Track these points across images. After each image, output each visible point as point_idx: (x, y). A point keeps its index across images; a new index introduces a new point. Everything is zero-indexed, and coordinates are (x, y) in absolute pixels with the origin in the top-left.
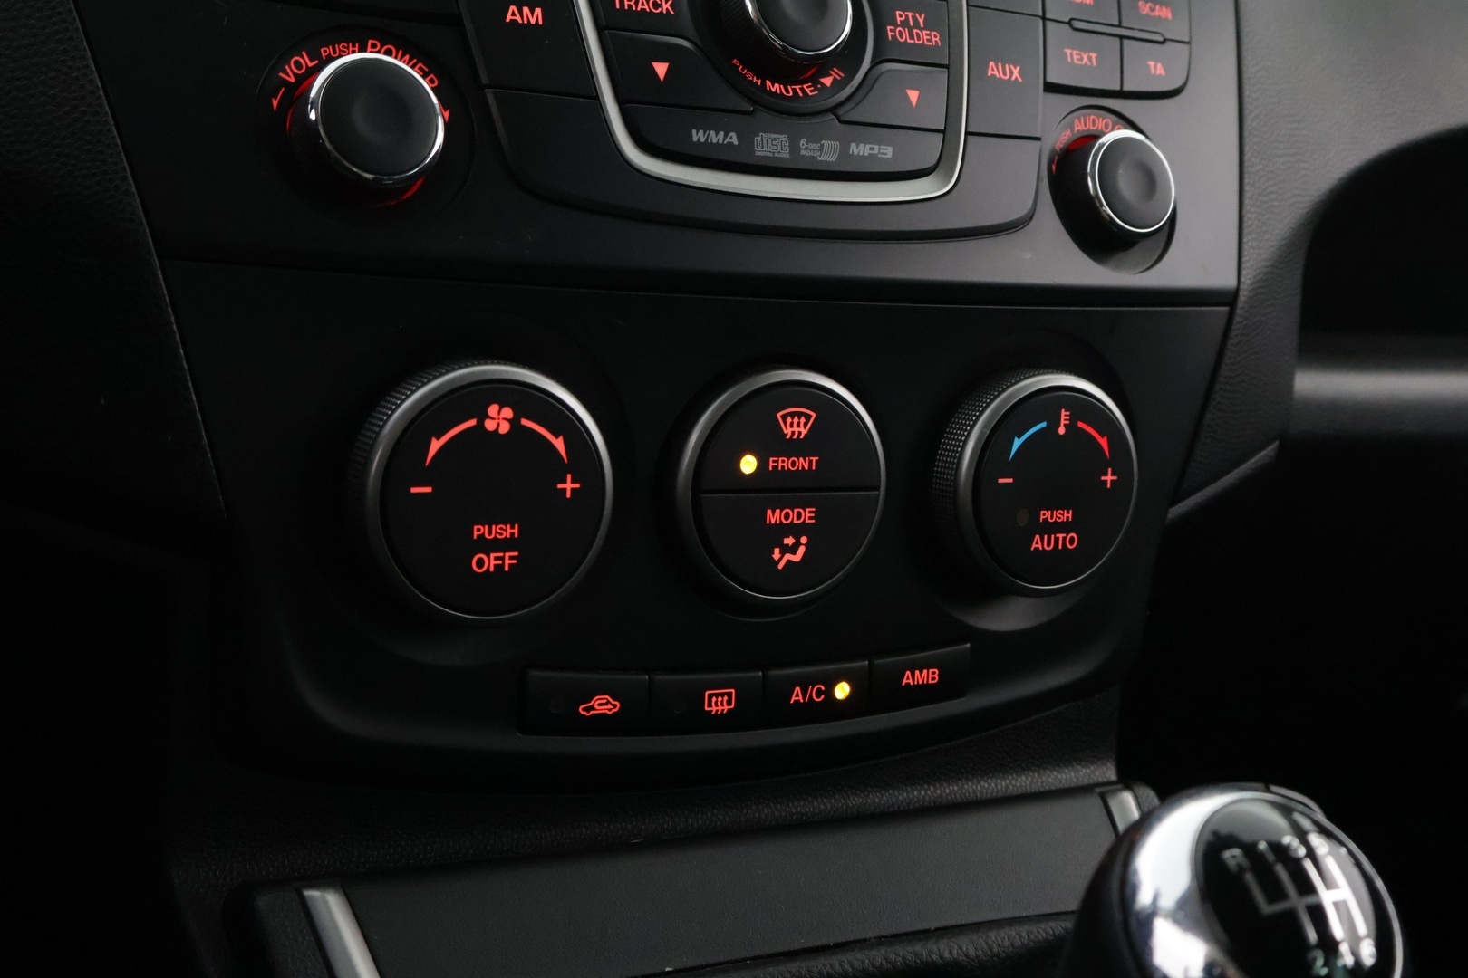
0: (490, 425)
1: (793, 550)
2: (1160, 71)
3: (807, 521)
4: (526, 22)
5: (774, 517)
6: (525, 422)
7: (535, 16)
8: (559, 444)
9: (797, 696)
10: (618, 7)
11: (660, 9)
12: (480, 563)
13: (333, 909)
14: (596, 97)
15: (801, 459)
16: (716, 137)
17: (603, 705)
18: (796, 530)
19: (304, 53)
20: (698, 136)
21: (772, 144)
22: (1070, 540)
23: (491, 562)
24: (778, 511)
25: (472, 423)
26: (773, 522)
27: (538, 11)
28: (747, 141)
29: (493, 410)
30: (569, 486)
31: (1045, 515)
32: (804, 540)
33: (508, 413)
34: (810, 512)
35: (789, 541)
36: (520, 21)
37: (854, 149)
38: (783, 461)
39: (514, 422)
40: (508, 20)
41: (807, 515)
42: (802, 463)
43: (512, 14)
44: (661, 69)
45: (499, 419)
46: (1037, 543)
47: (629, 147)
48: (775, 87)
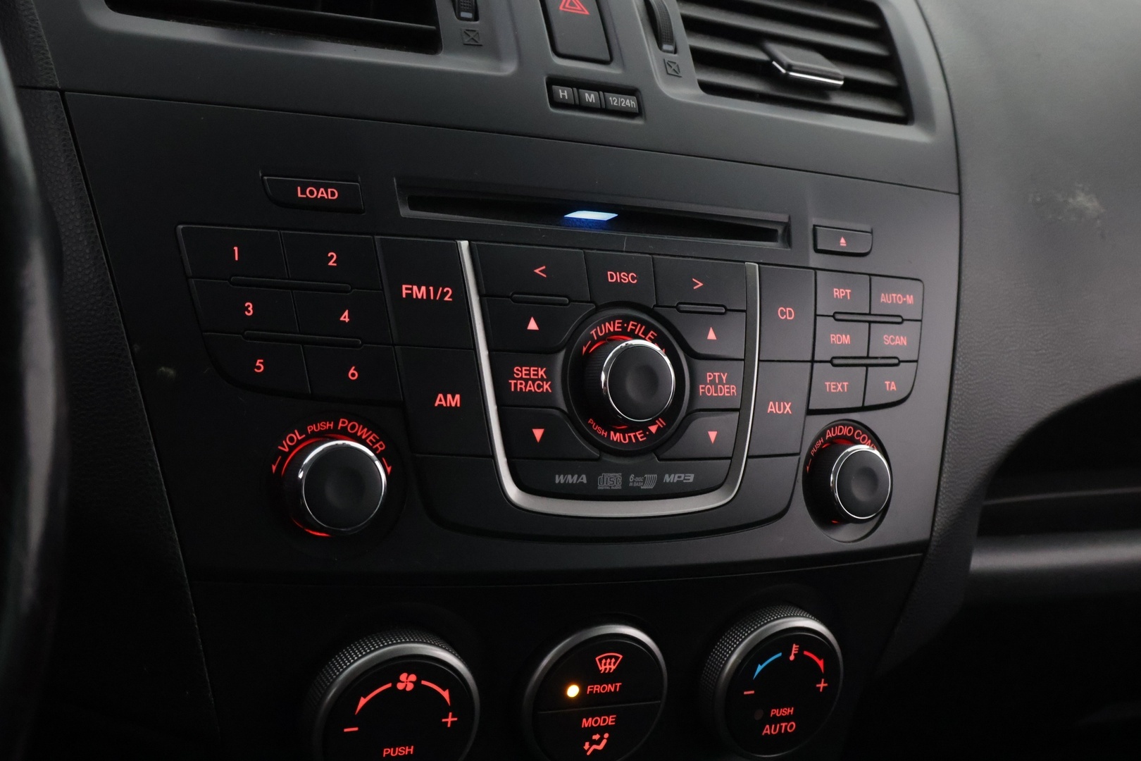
0: (400, 686)
1: (598, 742)
2: (893, 387)
3: (610, 724)
4: (448, 405)
5: (586, 723)
6: (424, 683)
7: (454, 401)
8: (445, 695)
10: (513, 390)
11: (542, 389)
14: (493, 456)
15: (610, 685)
16: (571, 479)
18: (601, 730)
19: (296, 431)
20: (559, 479)
21: (610, 481)
22: (790, 727)
24: (590, 719)
25: (389, 685)
26: (586, 726)
27: (458, 397)
28: (593, 480)
29: (403, 677)
30: (450, 720)
31: (774, 712)
32: (606, 735)
33: (413, 677)
34: (612, 718)
35: (596, 737)
36: (445, 405)
37: (667, 478)
38: (597, 688)
39: (416, 684)
40: (436, 405)
41: (610, 720)
42: (610, 688)
43: (439, 401)
44: (538, 433)
45: (407, 682)
46: (767, 730)
47: (512, 491)
48: (616, 437)
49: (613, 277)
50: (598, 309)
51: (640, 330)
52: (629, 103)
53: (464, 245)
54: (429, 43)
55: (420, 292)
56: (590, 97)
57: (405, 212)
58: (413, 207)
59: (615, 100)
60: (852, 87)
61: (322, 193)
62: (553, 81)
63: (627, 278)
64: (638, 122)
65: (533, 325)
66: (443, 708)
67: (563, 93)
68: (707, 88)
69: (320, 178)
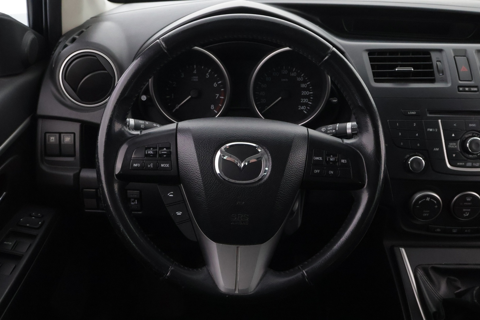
0: (427, 200)
1: (467, 214)
5: (464, 210)
6: (431, 199)
7: (437, 149)
8: (435, 202)
9: (466, 231)
10: (449, 147)
11: (455, 147)
12: (424, 215)
13: (403, 250)
14: (445, 159)
16: (461, 164)
17: (438, 230)
18: (467, 212)
19: (408, 155)
20: (458, 164)
21: (469, 164)
23: (425, 215)
25: (424, 200)
27: (438, 149)
28: (465, 164)
29: (427, 198)
30: (436, 207)
32: (468, 213)
33: (429, 198)
35: (466, 213)
38: (466, 203)
39: (430, 199)
41: (469, 210)
42: (469, 204)
43: (435, 149)
44: (454, 155)
45: (428, 199)
47: (449, 166)
48: (470, 156)
49: (470, 125)
50: (467, 132)
51: (476, 135)
52: (476, 89)
53: (440, 121)
54: (433, 81)
55: (431, 130)
56: (467, 89)
57: (428, 115)
58: (430, 114)
59: (472, 89)
61: (413, 113)
62: (459, 87)
63: (474, 125)
64: (477, 93)
65: (453, 135)
66: (435, 204)
67: (461, 89)
69: (412, 110)
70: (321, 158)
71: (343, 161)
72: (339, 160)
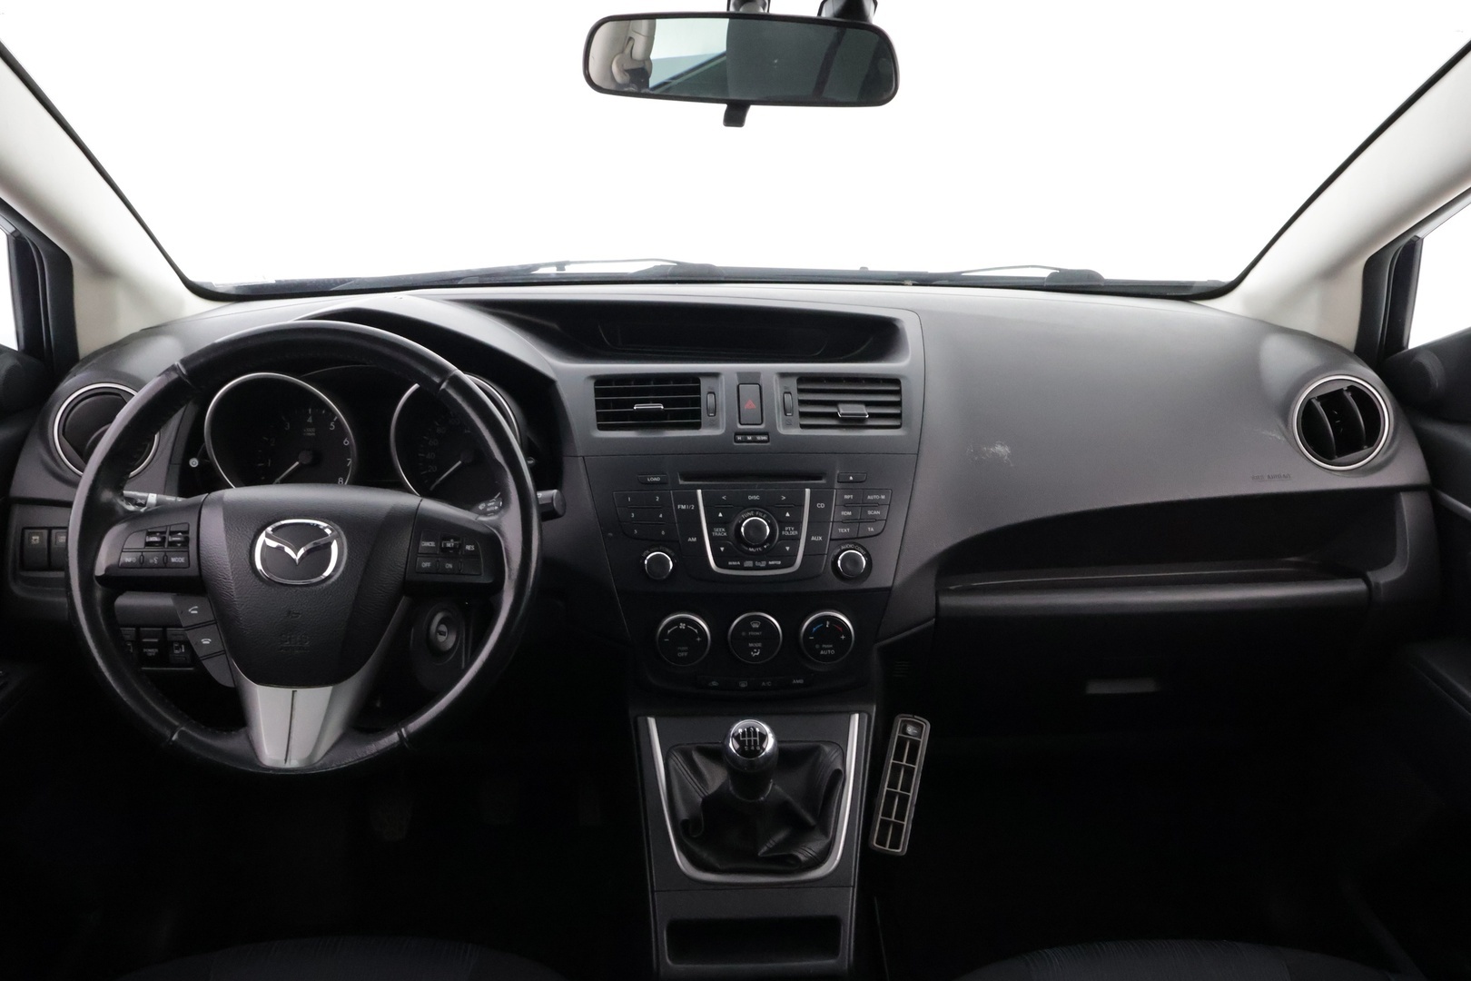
2: (872, 529)
5: (751, 645)
6: (689, 627)
7: (694, 539)
8: (696, 631)
9: (763, 684)
10: (714, 535)
11: (724, 535)
12: (680, 655)
13: (652, 722)
14: (707, 556)
16: (734, 563)
17: (715, 684)
18: (757, 648)
20: (730, 563)
21: (749, 564)
22: (832, 652)
23: (682, 654)
25: (678, 628)
27: (696, 536)
28: (742, 564)
29: (681, 624)
30: (701, 640)
31: (824, 646)
32: (759, 650)
33: (686, 625)
35: (755, 651)
37: (770, 563)
38: (753, 633)
39: (687, 627)
40: (688, 541)
41: (760, 645)
42: (758, 633)
43: (690, 540)
44: (722, 549)
45: (682, 626)
46: (822, 652)
47: (714, 566)
48: (751, 550)
49: (750, 498)
50: (745, 508)
51: (761, 514)
52: (765, 438)
53: (699, 492)
54: (697, 426)
55: (684, 507)
56: (749, 438)
57: (681, 482)
58: (686, 479)
59: (759, 438)
60: (872, 416)
61: (655, 479)
62: (737, 434)
63: (756, 498)
64: (766, 444)
65: (720, 515)
66: (696, 636)
67: (739, 438)
68: (803, 426)
69: (655, 474)
70: (433, 544)
71: (468, 547)
72: (461, 546)
